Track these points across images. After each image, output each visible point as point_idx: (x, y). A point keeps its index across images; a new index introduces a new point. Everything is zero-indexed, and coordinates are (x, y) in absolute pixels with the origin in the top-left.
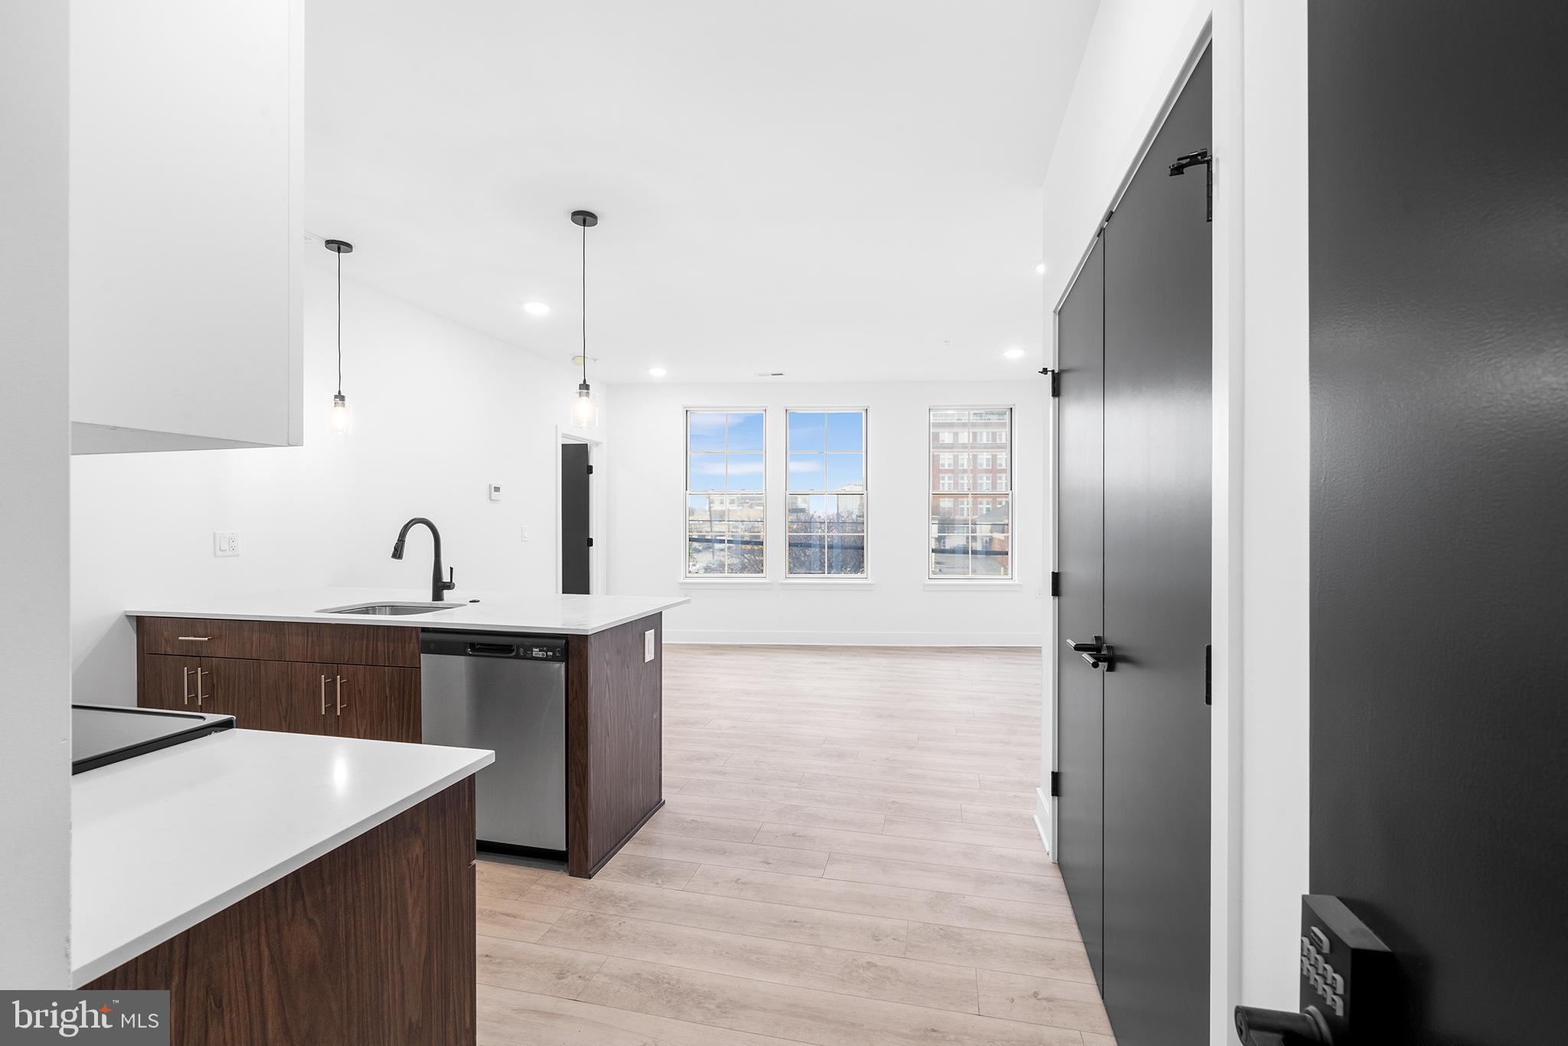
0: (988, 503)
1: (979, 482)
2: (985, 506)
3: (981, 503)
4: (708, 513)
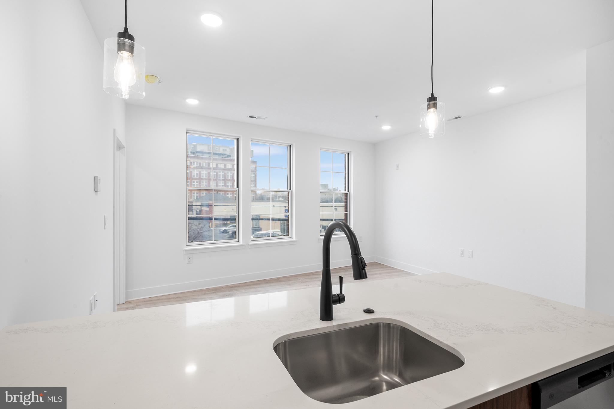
0: (197, 193)
1: (193, 184)
2: (195, 195)
3: (194, 194)
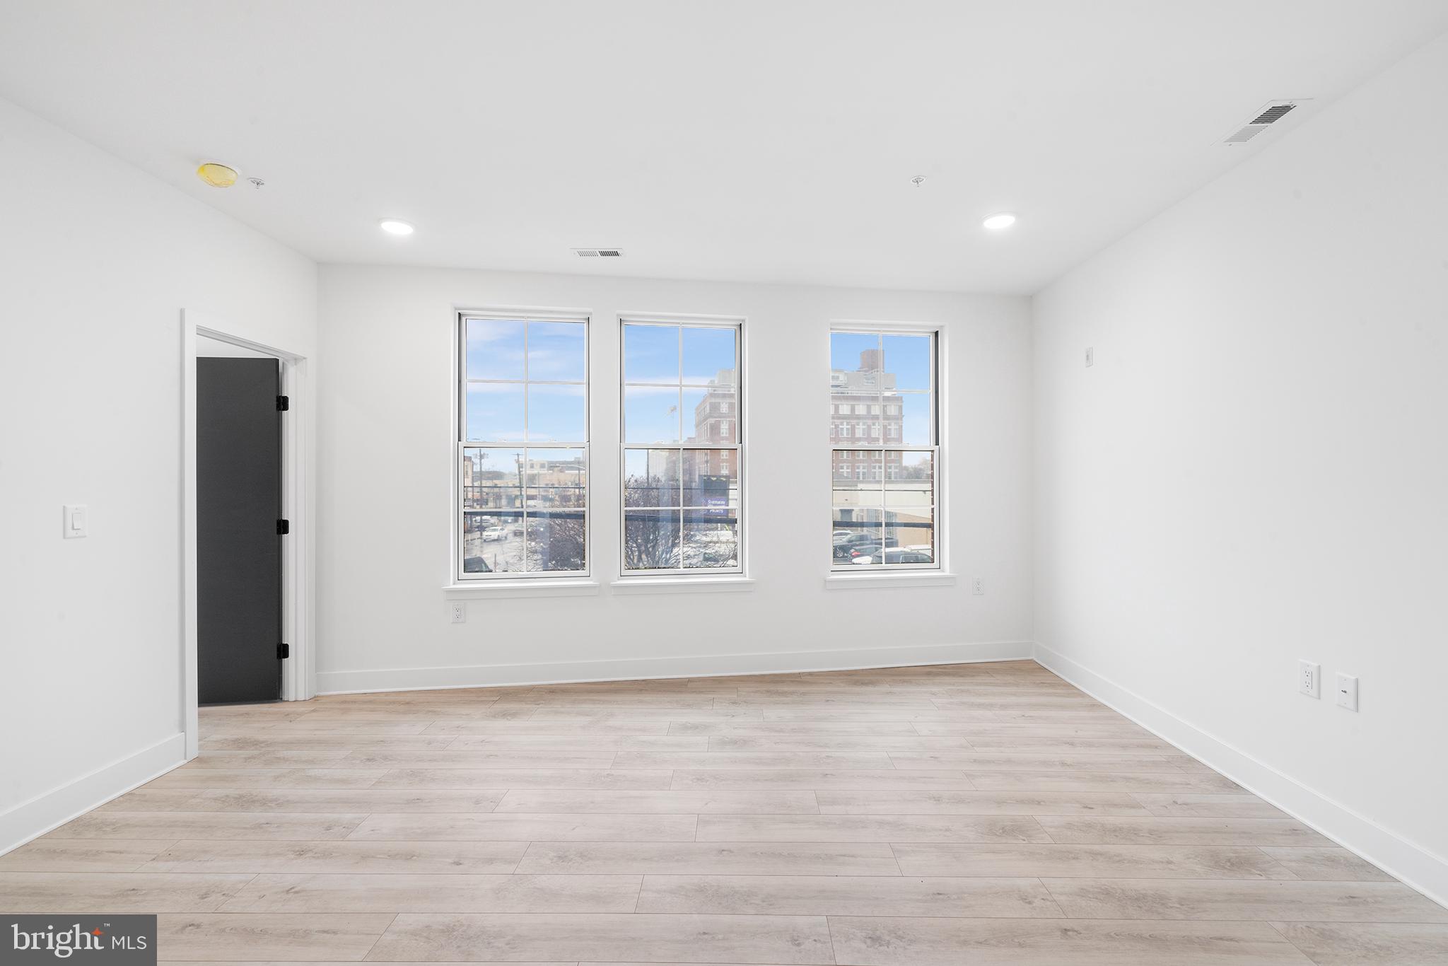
4: (518, 476)
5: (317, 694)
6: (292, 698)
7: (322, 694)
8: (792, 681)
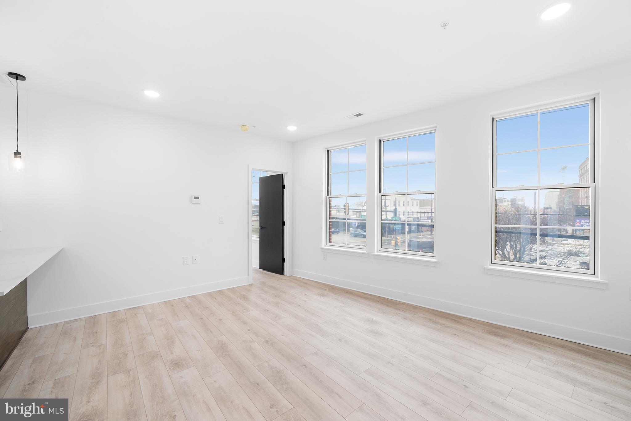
5: (292, 275)
6: (285, 275)
7: (293, 275)
8: (452, 319)
